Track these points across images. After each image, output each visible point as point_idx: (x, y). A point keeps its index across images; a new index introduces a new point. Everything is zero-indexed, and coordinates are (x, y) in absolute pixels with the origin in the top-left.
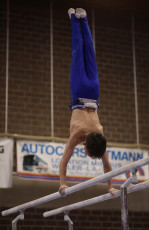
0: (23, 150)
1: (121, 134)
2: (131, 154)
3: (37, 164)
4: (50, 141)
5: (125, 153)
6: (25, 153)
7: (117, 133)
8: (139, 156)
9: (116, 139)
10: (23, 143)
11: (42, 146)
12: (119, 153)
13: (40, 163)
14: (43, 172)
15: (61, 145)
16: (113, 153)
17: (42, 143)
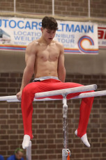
1: (75, 8)
2: (82, 27)
3: (1, 37)
4: (13, 16)
5: (78, 26)
7: (71, 7)
8: (89, 28)
9: (71, 12)
11: (6, 21)
12: (73, 26)
13: (4, 36)
14: (6, 43)
15: (22, 19)
16: (67, 25)
17: (5, 18)
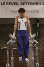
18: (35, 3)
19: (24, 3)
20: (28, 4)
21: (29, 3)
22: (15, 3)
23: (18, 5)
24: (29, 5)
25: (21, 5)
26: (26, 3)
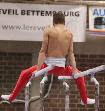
0: (94, 14)
6: (96, 16)
10: (94, 9)
18: (50, 12)
19: (28, 11)
20: (35, 13)
21: (38, 11)
22: (9, 10)
23: (16, 14)
24: (38, 15)
25: (22, 14)
26: (33, 11)
